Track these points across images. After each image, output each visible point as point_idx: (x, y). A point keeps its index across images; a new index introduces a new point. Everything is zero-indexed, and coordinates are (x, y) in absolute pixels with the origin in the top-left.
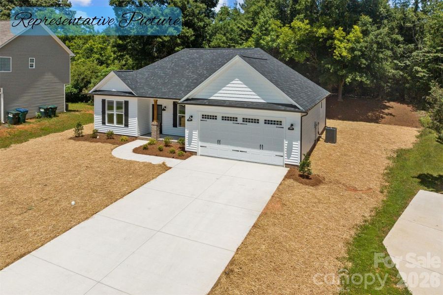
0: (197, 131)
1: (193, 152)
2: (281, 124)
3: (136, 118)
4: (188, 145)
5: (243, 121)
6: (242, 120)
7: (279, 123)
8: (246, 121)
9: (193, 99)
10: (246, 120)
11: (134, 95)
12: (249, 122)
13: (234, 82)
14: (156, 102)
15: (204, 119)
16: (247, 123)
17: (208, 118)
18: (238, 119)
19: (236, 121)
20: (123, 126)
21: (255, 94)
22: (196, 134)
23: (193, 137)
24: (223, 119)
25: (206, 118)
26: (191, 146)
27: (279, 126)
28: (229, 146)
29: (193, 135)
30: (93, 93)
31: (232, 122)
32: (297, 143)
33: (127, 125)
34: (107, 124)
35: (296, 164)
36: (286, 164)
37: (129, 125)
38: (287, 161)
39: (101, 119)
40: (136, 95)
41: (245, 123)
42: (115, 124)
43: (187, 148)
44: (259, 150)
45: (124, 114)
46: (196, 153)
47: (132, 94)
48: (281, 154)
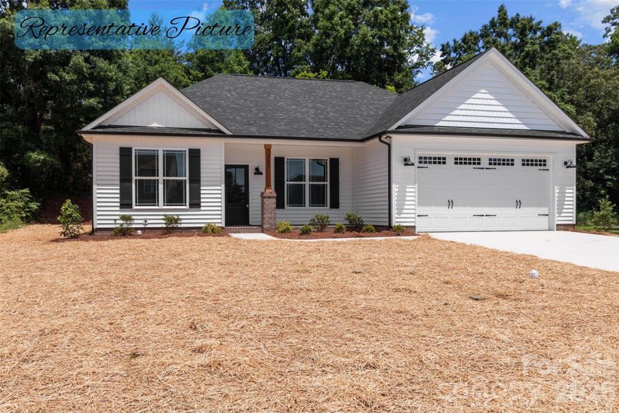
0: (416, 186)
1: (407, 227)
2: (545, 165)
3: (223, 186)
4: (397, 216)
5: (490, 164)
6: (488, 162)
7: (542, 163)
8: (495, 164)
9: (406, 126)
10: (494, 162)
11: (224, 133)
12: (499, 164)
13: (478, 95)
15: (423, 165)
16: (497, 166)
17: (430, 163)
18: (481, 162)
19: (479, 164)
20: (187, 207)
21: (511, 115)
22: (412, 192)
23: (407, 198)
24: (456, 163)
25: (425, 162)
26: (402, 216)
27: (543, 167)
28: (468, 208)
29: (408, 194)
31: (473, 166)
32: (571, 191)
33: (196, 204)
34: (135, 207)
35: (571, 223)
36: (557, 225)
37: (202, 204)
38: (559, 220)
39: (118, 196)
40: (231, 134)
41: (493, 166)
42: (161, 206)
43: (396, 221)
44: (514, 208)
45: (187, 178)
46: (414, 227)
47: (219, 131)
48: (545, 210)
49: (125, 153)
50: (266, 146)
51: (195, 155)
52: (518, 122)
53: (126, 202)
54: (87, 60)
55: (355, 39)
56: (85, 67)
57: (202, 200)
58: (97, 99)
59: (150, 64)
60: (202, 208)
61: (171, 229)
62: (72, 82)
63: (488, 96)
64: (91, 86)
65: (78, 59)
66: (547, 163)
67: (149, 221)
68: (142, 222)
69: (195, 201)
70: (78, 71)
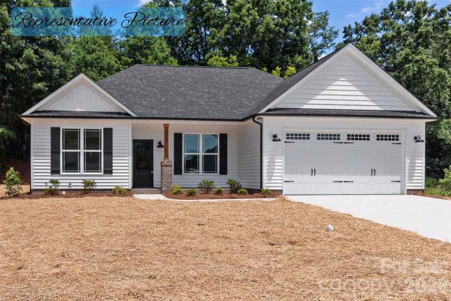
0: (284, 157)
1: (275, 191)
2: (397, 140)
3: (131, 158)
4: (267, 181)
5: (349, 139)
6: (346, 137)
7: (395, 138)
8: (353, 139)
9: (275, 109)
10: (352, 137)
11: (130, 115)
12: (357, 139)
13: (338, 83)
14: (166, 127)
15: (290, 140)
16: (354, 141)
17: (296, 138)
18: (340, 137)
19: (339, 139)
20: (102, 173)
21: (368, 99)
22: (280, 162)
23: (276, 168)
24: (318, 139)
25: (292, 138)
26: (272, 181)
27: (395, 142)
28: (329, 176)
29: (276, 164)
30: (34, 115)
31: (333, 141)
32: (421, 161)
33: (109, 171)
34: (62, 173)
35: (420, 188)
36: (408, 190)
37: (113, 171)
38: (409, 186)
39: (50, 164)
40: (136, 116)
41: (351, 141)
42: (82, 172)
43: (266, 186)
44: (370, 176)
45: (102, 151)
46: (281, 191)
47: (127, 114)
48: (398, 178)
49: (55, 131)
50: (165, 125)
51: (109, 132)
52: (372, 103)
53: (56, 169)
54: (36, 52)
56: (35, 58)
57: (114, 168)
58: (45, 84)
60: (113, 174)
61: (88, 190)
62: (24, 71)
63: (347, 83)
64: (39, 73)
65: (29, 52)
66: (399, 138)
67: (73, 184)
68: (67, 184)
69: (107, 169)
70: (29, 61)
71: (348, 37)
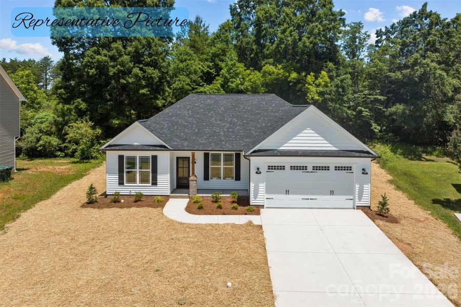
0: (265, 183)
1: (259, 205)
2: (351, 170)
3: (169, 175)
4: (253, 199)
5: (314, 169)
6: (312, 168)
7: (349, 169)
10: (316, 168)
11: (167, 148)
12: (320, 169)
13: (305, 131)
15: (270, 170)
16: (318, 171)
17: (275, 169)
18: (308, 168)
19: (306, 169)
20: (150, 185)
21: (327, 142)
22: (262, 187)
23: (260, 190)
24: (291, 169)
25: (272, 169)
26: (257, 199)
27: (349, 171)
28: (298, 195)
29: (260, 187)
31: (302, 171)
32: (368, 186)
33: (155, 183)
34: (125, 184)
35: (367, 205)
36: (357, 206)
37: (158, 183)
38: (358, 203)
39: (118, 179)
40: (172, 149)
41: (315, 171)
42: (138, 184)
43: (253, 201)
44: (329, 196)
45: (151, 170)
46: (263, 206)
47: (165, 147)
48: (352, 197)
49: (121, 158)
50: (192, 153)
51: (155, 158)
52: (330, 145)
53: (121, 182)
54: (141, 69)
55: (300, 44)
56: (140, 73)
57: (158, 181)
59: (182, 61)
60: (158, 186)
62: (132, 83)
63: (311, 131)
64: (144, 83)
65: (136, 70)
66: (352, 168)
67: (132, 192)
69: (154, 182)
70: (136, 76)
71: (379, 38)
